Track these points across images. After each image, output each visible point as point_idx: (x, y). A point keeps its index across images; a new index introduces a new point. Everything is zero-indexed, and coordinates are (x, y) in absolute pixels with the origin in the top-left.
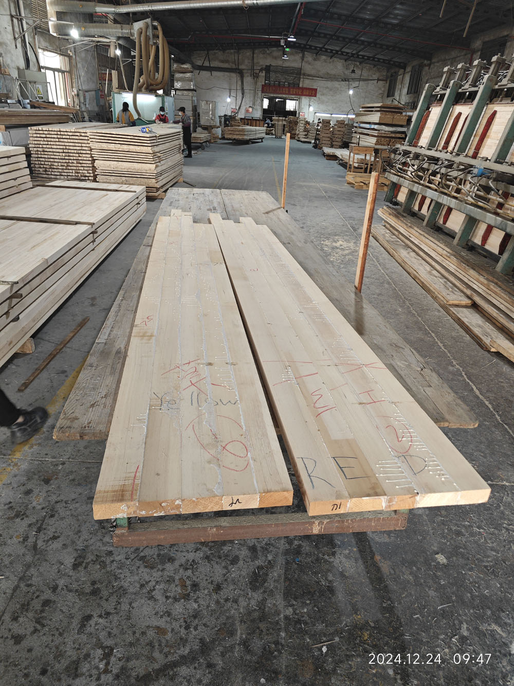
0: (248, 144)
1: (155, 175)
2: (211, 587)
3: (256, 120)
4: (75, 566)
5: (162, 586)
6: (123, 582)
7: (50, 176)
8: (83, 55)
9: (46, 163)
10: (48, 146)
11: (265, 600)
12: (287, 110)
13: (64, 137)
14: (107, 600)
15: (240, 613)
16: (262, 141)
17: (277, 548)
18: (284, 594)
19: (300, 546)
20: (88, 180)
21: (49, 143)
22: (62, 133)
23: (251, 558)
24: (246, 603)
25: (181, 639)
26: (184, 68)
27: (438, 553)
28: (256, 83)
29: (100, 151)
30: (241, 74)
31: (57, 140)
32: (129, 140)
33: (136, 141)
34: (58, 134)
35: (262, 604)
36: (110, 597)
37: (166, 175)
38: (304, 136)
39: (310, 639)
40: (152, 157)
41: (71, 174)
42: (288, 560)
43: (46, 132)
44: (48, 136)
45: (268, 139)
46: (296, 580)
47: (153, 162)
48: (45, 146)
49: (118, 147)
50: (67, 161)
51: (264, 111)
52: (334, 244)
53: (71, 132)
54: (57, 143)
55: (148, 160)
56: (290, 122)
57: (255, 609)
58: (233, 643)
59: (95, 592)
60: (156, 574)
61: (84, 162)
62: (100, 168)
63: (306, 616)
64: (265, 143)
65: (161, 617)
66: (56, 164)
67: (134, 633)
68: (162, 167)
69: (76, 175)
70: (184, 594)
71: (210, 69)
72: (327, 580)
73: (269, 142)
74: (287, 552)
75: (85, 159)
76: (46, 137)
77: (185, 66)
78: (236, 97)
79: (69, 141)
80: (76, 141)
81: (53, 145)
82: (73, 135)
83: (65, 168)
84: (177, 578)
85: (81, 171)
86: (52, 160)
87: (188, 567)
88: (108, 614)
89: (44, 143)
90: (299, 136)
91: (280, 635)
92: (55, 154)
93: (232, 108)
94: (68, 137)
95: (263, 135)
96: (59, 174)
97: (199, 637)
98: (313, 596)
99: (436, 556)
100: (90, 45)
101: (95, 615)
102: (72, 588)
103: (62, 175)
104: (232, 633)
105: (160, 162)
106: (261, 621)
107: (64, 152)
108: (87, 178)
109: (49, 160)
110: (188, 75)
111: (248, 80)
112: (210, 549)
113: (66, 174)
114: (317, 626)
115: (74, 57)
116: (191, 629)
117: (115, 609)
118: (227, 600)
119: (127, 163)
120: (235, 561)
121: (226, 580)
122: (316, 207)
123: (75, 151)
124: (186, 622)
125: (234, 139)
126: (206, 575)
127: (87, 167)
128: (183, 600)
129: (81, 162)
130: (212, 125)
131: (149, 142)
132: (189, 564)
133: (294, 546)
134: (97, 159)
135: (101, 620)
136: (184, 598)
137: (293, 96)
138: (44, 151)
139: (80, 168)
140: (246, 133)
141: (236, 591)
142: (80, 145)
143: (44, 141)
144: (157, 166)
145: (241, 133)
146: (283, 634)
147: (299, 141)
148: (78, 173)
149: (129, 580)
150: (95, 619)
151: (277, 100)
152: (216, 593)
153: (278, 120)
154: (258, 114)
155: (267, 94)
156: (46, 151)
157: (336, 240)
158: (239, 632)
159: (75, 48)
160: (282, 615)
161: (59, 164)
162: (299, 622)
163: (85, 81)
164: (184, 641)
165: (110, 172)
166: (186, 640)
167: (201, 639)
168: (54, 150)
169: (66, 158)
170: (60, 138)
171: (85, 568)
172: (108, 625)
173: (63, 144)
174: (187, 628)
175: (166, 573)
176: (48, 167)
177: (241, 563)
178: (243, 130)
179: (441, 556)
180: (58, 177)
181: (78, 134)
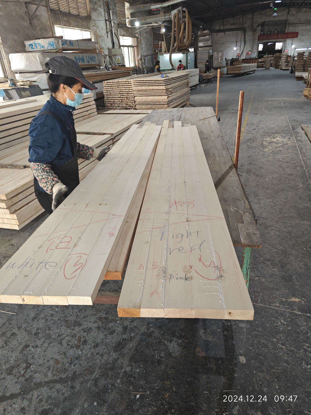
0: (244, 76)
1: (167, 102)
2: (93, 344)
3: (253, 59)
4: (34, 319)
5: (68, 338)
6: (51, 332)
7: (113, 108)
8: (145, 35)
9: (112, 100)
10: (112, 91)
11: (118, 358)
12: (276, 49)
13: (120, 85)
14: (40, 339)
15: (102, 363)
16: (254, 73)
17: (139, 330)
18: (130, 358)
19: (153, 332)
20: (132, 108)
21: (113, 89)
22: (119, 83)
23: (121, 333)
24: (107, 358)
25: (65, 369)
26: (204, 33)
27: (242, 355)
28: (254, 35)
29: (138, 91)
30: (244, 30)
31: (117, 87)
32: (153, 83)
33: (157, 83)
34: (117, 84)
35: (115, 360)
36: (41, 338)
37: (175, 102)
38: (285, 66)
39: (132, 388)
40: (165, 92)
41: (123, 106)
42: (142, 339)
43: (111, 83)
44: (112, 85)
45: (258, 70)
46: (141, 352)
47: (166, 95)
48: (111, 91)
49: (147, 88)
50: (122, 98)
51: (260, 52)
52: (273, 140)
53: (124, 82)
54: (117, 89)
55: (163, 93)
56: (276, 57)
57: (110, 363)
58: (89, 378)
59: (36, 334)
60: (69, 331)
61: (130, 98)
62: (138, 101)
63: (137, 374)
64: (256, 73)
65: (61, 355)
66: (116, 101)
67: (44, 359)
68: (173, 97)
69: (126, 106)
70: (77, 345)
71: (224, 31)
72: (160, 356)
73: (261, 72)
74: (144, 334)
75: (131, 96)
76: (112, 86)
77: (205, 32)
78: (240, 46)
79: (123, 87)
80: (126, 87)
81: (115, 90)
82: (125, 84)
83: (120, 102)
84: (78, 335)
85: (129, 104)
86: (114, 99)
87: (86, 331)
88: (37, 346)
89: (111, 89)
90: (282, 66)
91: (117, 381)
92: (116, 95)
93: (237, 54)
94: (122, 85)
95: (255, 68)
96: (117, 106)
97: (74, 370)
98: (146, 363)
99: (240, 357)
100: (148, 29)
101: (31, 346)
102: (27, 330)
103: (119, 107)
104: (92, 373)
105: (171, 94)
106: (110, 370)
107: (120, 94)
108: (132, 107)
109: (113, 99)
110: (207, 37)
111: (249, 34)
112: (102, 323)
113: (121, 106)
114: (140, 382)
115: (139, 37)
116: (72, 365)
117: (41, 345)
118: (98, 354)
119: (152, 97)
120: (112, 333)
121: (102, 342)
122: (272, 114)
123: (126, 93)
124: (71, 360)
125: (234, 74)
126: (93, 338)
127: (132, 101)
128: (75, 348)
129: (129, 98)
130: (221, 66)
131: (164, 83)
132: (88, 329)
133: (149, 331)
134: (136, 96)
135: (32, 349)
136: (76, 347)
137: (280, 40)
138: (110, 94)
139: (128, 102)
140: (242, 69)
141: (105, 350)
142: (128, 89)
143: (111, 88)
144: (168, 97)
145: (239, 69)
146: (119, 381)
147: (281, 69)
148: (127, 105)
149: (55, 331)
150: (30, 348)
151: (269, 44)
152: (94, 348)
153: (268, 57)
154: (255, 55)
155: (261, 41)
156: (112, 94)
157: (275, 137)
158: (96, 373)
159: (140, 32)
160: (123, 370)
161: (118, 101)
162: (131, 376)
163: (145, 50)
164: (65, 370)
165: (143, 102)
166: (67, 370)
167: (74, 372)
168: (115, 93)
169: (122, 97)
170: (119, 86)
171: (37, 320)
172: (34, 352)
173: (120, 89)
174: (70, 364)
175: (74, 332)
176: (112, 102)
177: (115, 334)
178: (240, 67)
179: (243, 357)
180: (117, 108)
181: (127, 83)
